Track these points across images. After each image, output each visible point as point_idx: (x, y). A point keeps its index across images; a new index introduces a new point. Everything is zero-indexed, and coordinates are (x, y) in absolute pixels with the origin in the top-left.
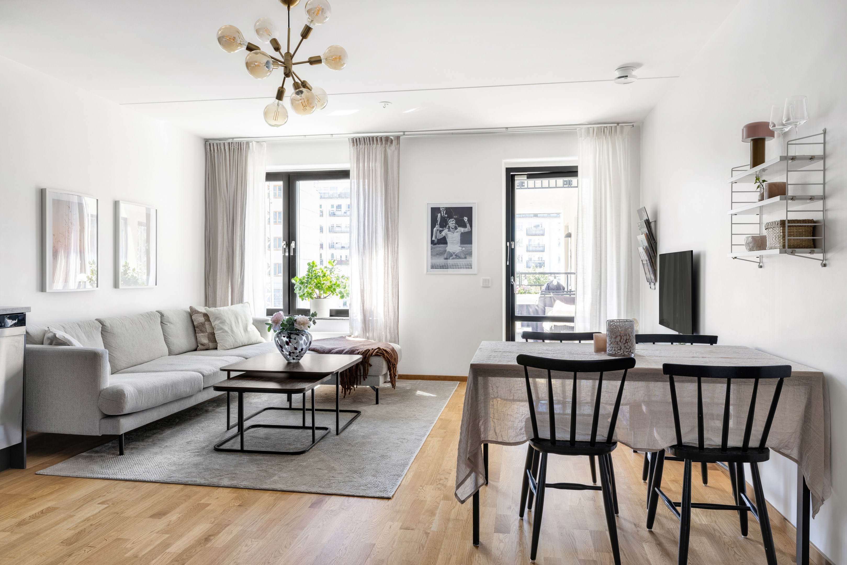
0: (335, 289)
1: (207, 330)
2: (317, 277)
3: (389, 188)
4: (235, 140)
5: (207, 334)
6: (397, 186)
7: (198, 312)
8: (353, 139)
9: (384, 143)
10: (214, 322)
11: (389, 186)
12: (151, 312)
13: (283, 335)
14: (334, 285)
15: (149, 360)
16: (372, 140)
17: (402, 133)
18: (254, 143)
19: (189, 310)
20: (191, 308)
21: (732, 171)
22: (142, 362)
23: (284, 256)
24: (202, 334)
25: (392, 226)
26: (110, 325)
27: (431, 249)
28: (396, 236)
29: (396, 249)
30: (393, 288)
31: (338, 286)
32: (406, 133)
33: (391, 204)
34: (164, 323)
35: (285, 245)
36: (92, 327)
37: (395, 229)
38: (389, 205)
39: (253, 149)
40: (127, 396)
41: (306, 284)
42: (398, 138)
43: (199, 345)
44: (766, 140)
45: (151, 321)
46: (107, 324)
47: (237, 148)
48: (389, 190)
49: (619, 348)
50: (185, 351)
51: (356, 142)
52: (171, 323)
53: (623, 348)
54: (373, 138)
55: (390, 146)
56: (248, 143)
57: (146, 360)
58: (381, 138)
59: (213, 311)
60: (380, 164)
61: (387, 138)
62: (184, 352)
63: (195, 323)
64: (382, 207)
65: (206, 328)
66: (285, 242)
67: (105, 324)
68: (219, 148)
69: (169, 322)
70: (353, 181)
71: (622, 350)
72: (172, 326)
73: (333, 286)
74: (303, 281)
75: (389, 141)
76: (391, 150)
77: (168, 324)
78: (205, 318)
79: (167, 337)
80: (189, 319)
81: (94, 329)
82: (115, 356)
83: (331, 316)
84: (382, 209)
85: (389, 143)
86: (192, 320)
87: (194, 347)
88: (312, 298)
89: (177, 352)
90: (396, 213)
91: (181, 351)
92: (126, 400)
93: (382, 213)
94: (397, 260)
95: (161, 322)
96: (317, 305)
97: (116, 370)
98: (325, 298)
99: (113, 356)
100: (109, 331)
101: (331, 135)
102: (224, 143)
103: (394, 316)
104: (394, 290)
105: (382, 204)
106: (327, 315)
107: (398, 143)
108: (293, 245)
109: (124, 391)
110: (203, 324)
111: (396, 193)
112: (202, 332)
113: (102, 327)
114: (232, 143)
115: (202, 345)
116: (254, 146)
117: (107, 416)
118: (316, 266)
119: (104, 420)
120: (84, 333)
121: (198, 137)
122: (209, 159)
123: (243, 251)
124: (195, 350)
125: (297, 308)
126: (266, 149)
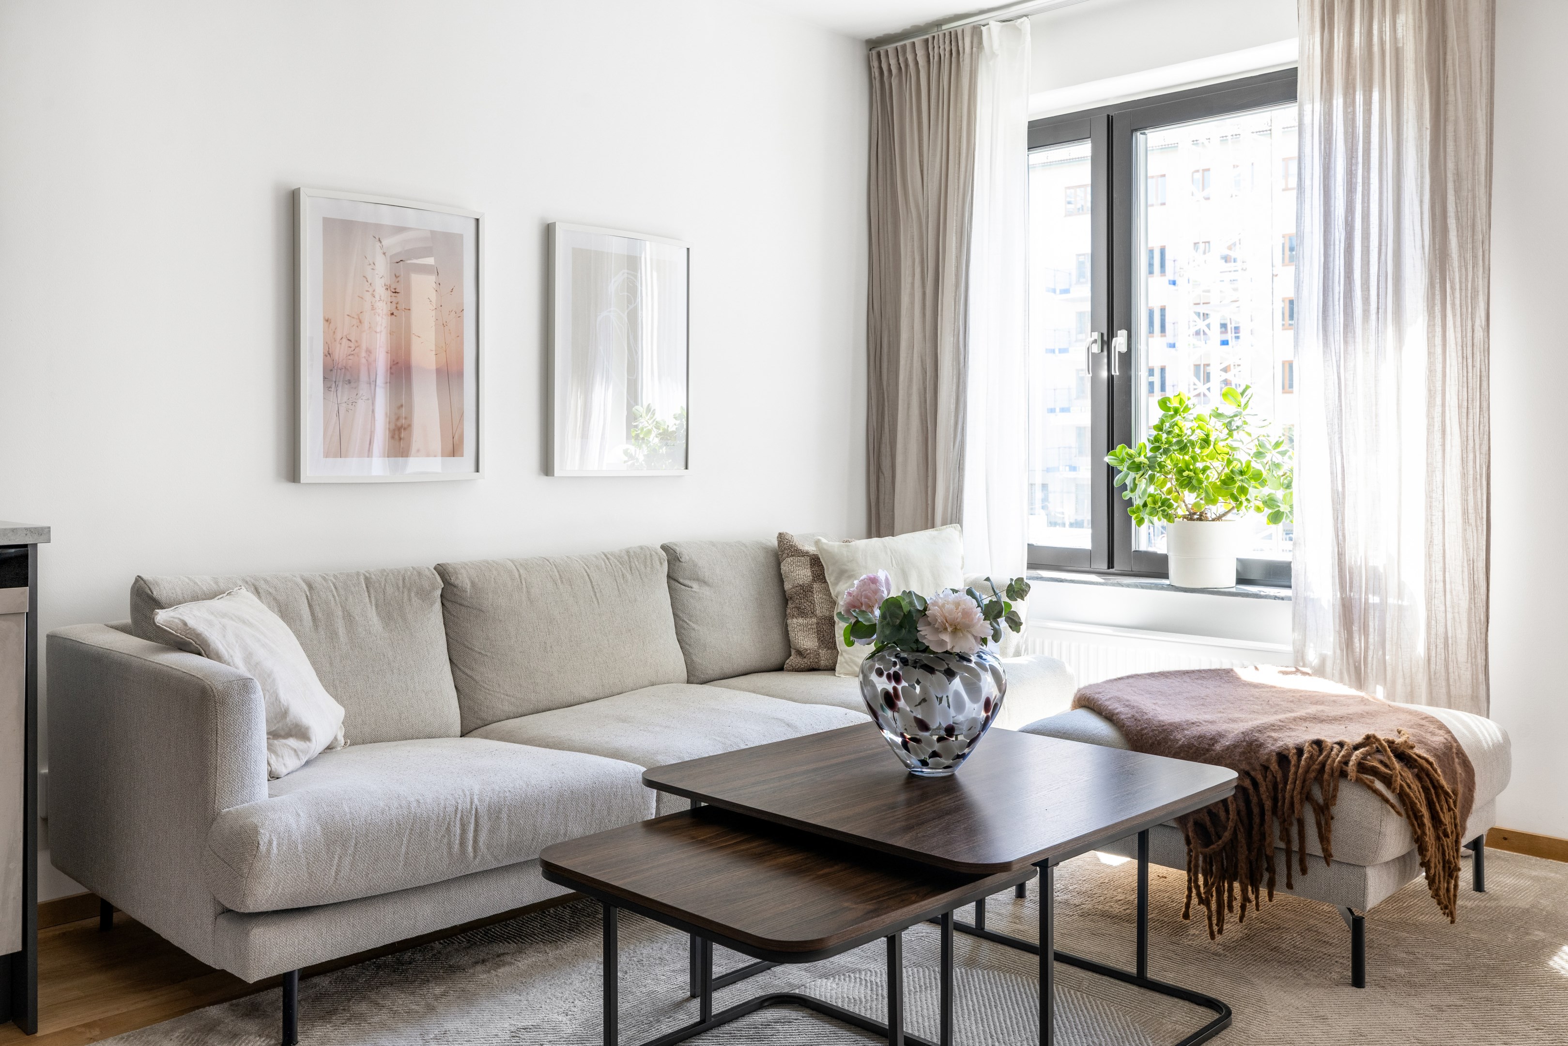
0: (1243, 490)
1: (817, 607)
2: (1186, 446)
3: (1451, 98)
4: (944, 27)
5: (814, 620)
6: (1485, 88)
7: (797, 552)
10: (836, 584)
11: (1451, 92)
12: (641, 548)
14: (1242, 473)
15: (601, 695)
18: (992, 23)
19: (775, 543)
20: (781, 537)
22: (570, 699)
23: (1094, 380)
24: (801, 620)
25: (1461, 246)
26: (473, 584)
28: (1481, 284)
29: (1479, 334)
30: (1465, 488)
31: (1258, 477)
33: (1457, 164)
34: (681, 580)
35: (1095, 341)
36: (409, 590)
37: (1475, 257)
38: (1451, 165)
39: (991, 47)
41: (1150, 472)
43: (793, 652)
45: (629, 576)
46: (464, 580)
47: (948, 49)
48: (1451, 107)
50: (741, 669)
52: (705, 583)
56: (977, 31)
57: (588, 695)
59: (837, 550)
60: (1414, 13)
62: (742, 672)
63: (787, 586)
64: (1422, 177)
65: (812, 603)
66: (1096, 335)
67: (453, 580)
68: (901, 60)
69: (698, 579)
72: (706, 591)
73: (1238, 478)
74: (1137, 460)
77: (695, 586)
78: (813, 572)
79: (685, 625)
80: (771, 572)
81: (413, 594)
82: (477, 678)
83: (1241, 580)
84: (1422, 183)
86: (780, 575)
87: (775, 658)
88: (1168, 517)
89: (713, 670)
90: (1481, 192)
91: (730, 671)
93: (1421, 202)
94: (1484, 378)
95: (669, 577)
96: (1186, 544)
97: (479, 722)
98: (1219, 518)
99: (471, 677)
100: (466, 603)
102: (914, 43)
103: (1472, 599)
104: (1471, 497)
105: (1422, 166)
106: (1228, 580)
108: (1120, 342)
109: (263, 833)
110: (805, 591)
111: (1481, 116)
112: (802, 613)
113: (443, 589)
114: (934, 37)
115: (800, 653)
116: (994, 33)
117: (226, 912)
118: (1187, 408)
119: (222, 922)
120: (377, 607)
121: (853, 39)
122: (879, 98)
123: (962, 365)
124: (780, 668)
125: (1133, 549)
126: (1028, 38)
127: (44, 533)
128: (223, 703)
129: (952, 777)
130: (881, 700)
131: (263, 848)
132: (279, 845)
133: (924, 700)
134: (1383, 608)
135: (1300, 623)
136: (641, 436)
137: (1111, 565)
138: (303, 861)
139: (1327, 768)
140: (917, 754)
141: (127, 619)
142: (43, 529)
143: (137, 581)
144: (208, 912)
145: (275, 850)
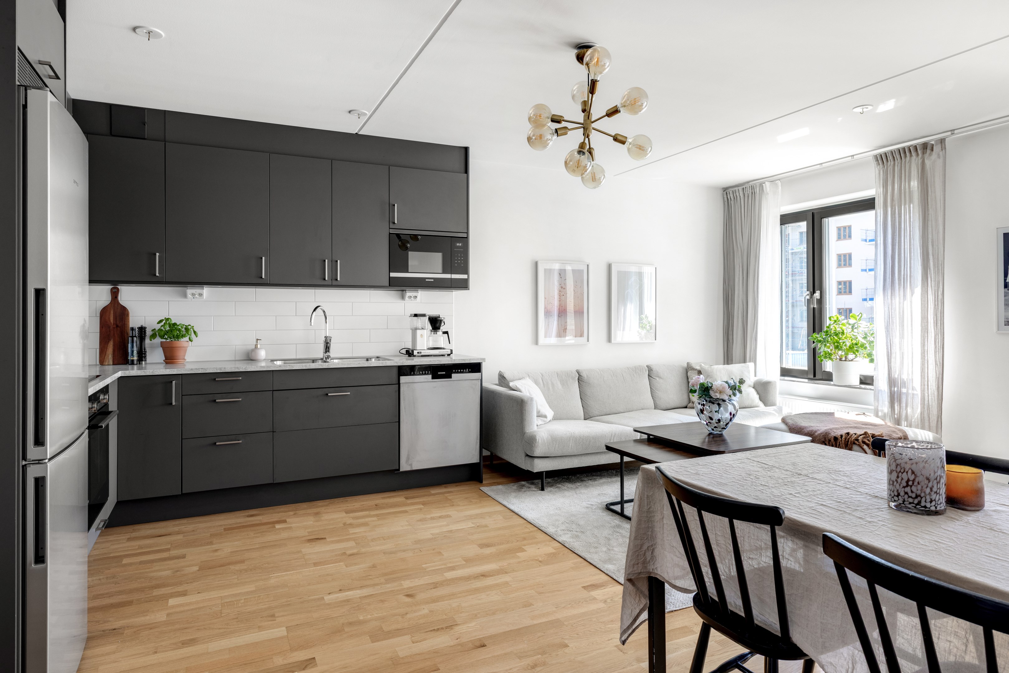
0: (858, 350)
2: (837, 334)
3: (929, 212)
4: (750, 183)
6: (942, 209)
7: (693, 369)
8: (876, 157)
9: (919, 152)
11: (929, 210)
12: (639, 366)
14: (856, 344)
15: (625, 412)
16: (903, 153)
17: (949, 133)
18: (766, 183)
19: (686, 365)
20: (688, 363)
23: (808, 309)
25: (934, 266)
26: (587, 376)
27: (1005, 296)
30: (935, 352)
31: (863, 346)
32: (956, 132)
33: (932, 235)
34: (653, 377)
35: (808, 295)
38: (930, 236)
39: (767, 191)
42: (942, 141)
43: (691, 402)
45: (635, 375)
46: (584, 374)
47: (751, 192)
48: (930, 216)
50: (673, 407)
51: (882, 159)
52: (661, 378)
54: (904, 149)
55: (930, 155)
56: (761, 185)
57: (622, 411)
58: (916, 148)
59: (707, 368)
60: (916, 183)
61: (925, 146)
63: (690, 380)
64: (920, 241)
66: (808, 292)
67: (582, 375)
68: (735, 195)
69: (659, 377)
70: (878, 211)
72: (661, 381)
73: (855, 346)
74: (819, 339)
75: (929, 147)
76: (932, 160)
77: (658, 379)
79: (654, 391)
80: (685, 375)
81: (570, 378)
82: (588, 402)
83: (862, 382)
85: (928, 151)
86: (687, 376)
87: (684, 405)
88: (833, 359)
89: (664, 406)
90: (941, 245)
91: (669, 407)
92: (536, 444)
93: (920, 249)
94: (942, 313)
95: (649, 375)
96: (839, 369)
97: (589, 417)
98: (852, 360)
99: (586, 402)
100: (585, 381)
101: (852, 156)
103: (938, 392)
104: (937, 355)
105: (920, 236)
106: (857, 382)
107: (943, 148)
108: (817, 295)
109: (535, 436)
111: (940, 219)
113: (579, 378)
114: (746, 187)
116: (767, 186)
117: (527, 455)
118: (839, 321)
119: (527, 458)
120: (560, 381)
122: (727, 209)
123: (756, 303)
124: (686, 407)
125: (823, 370)
126: (780, 187)
127: (484, 360)
128: (527, 403)
129: (722, 434)
131: (537, 440)
132: (541, 440)
133: (711, 411)
134: (907, 394)
135: (876, 398)
136: (644, 326)
137: (815, 376)
138: (547, 444)
139: (850, 441)
140: (711, 427)
141: (497, 382)
142: (484, 359)
143: (499, 372)
144: (523, 455)
145: (540, 441)
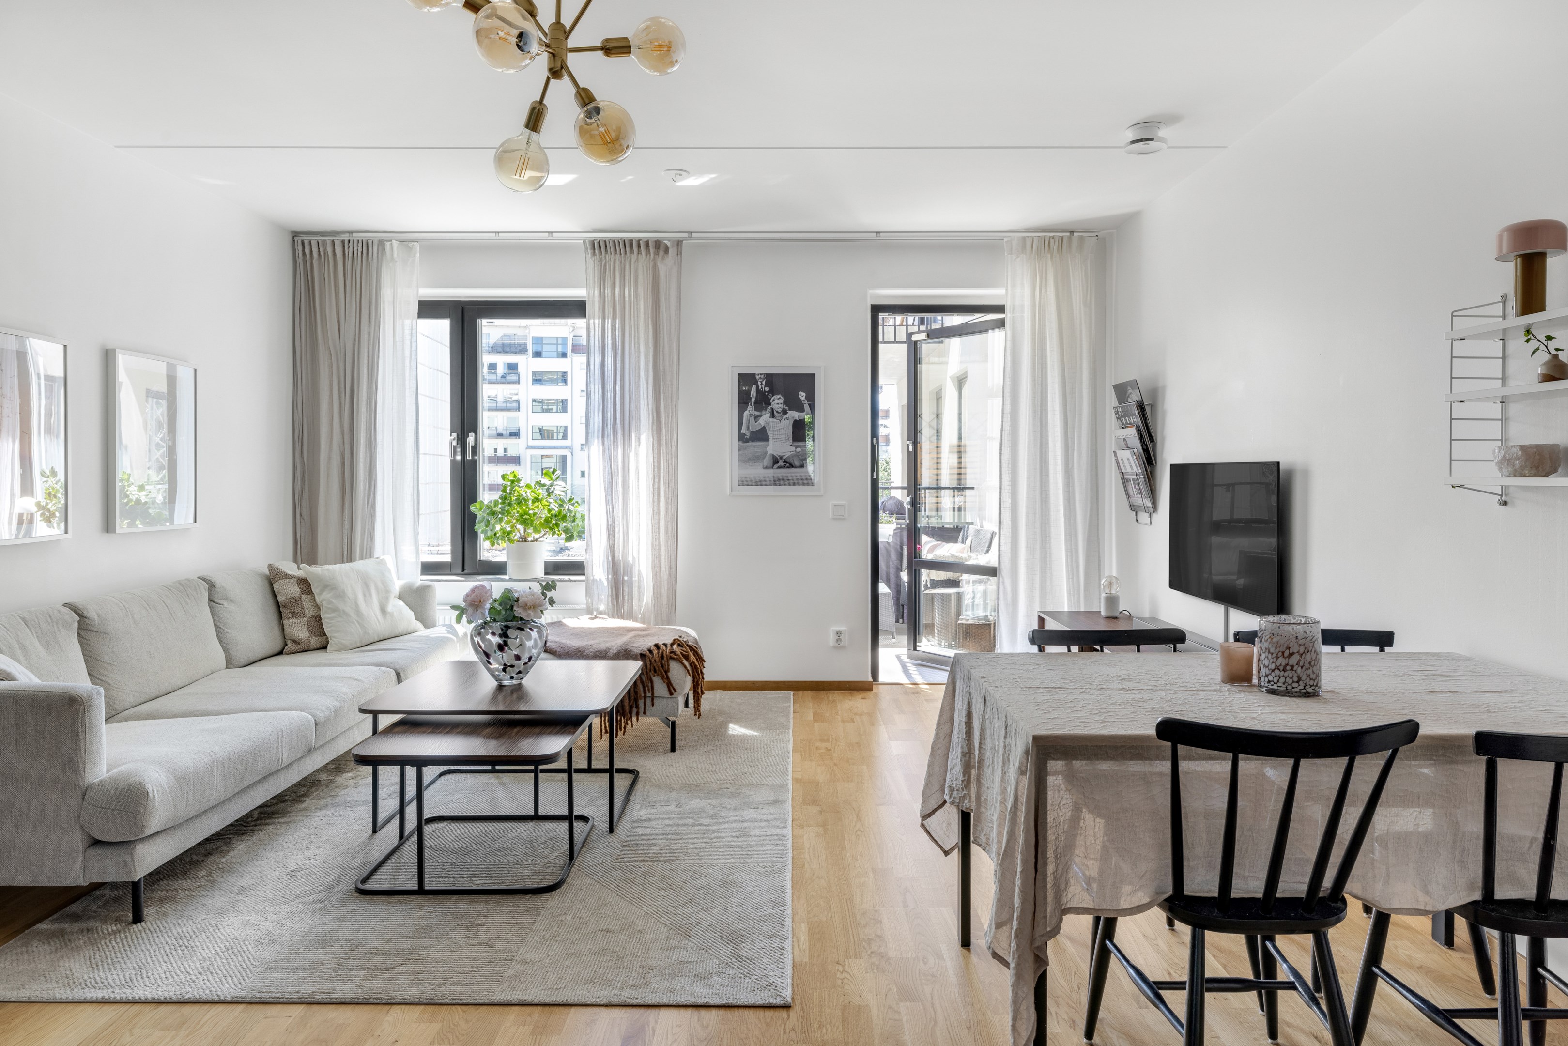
0: (557, 525)
1: (307, 611)
2: (521, 502)
3: (661, 335)
4: (354, 235)
5: (305, 619)
6: (676, 333)
7: (286, 576)
8: (593, 243)
9: (652, 251)
10: (320, 594)
11: (662, 332)
12: (188, 580)
13: (490, 631)
14: (555, 516)
15: (187, 684)
16: (629, 245)
17: (686, 235)
18: (395, 243)
19: (267, 572)
20: (271, 567)
21: (1452, 316)
22: (170, 689)
23: (453, 462)
24: (295, 620)
25: (665, 407)
26: (98, 614)
27: (739, 450)
28: (674, 425)
29: (674, 449)
30: (668, 522)
31: (564, 518)
32: (693, 235)
33: (664, 367)
34: (216, 601)
35: (454, 439)
36: (57, 624)
37: (672, 412)
38: (661, 367)
39: (392, 255)
40: (154, 796)
41: (500, 516)
42: (679, 243)
43: (289, 642)
44: (1548, 256)
45: (188, 601)
46: (92, 613)
47: (360, 250)
48: (661, 340)
49: (1296, 679)
50: (260, 657)
51: (598, 247)
52: (231, 601)
53: (1304, 678)
54: (631, 241)
55: (663, 258)
56: (382, 243)
58: (647, 243)
59: (320, 572)
60: (644, 290)
61: (658, 244)
62: (259, 659)
63: (280, 599)
64: (648, 371)
65: (302, 608)
66: (454, 435)
67: (85, 614)
68: (321, 249)
69: (227, 599)
70: (592, 321)
71: (1301, 683)
72: (231, 607)
73: (554, 518)
74: (494, 509)
75: (662, 248)
76: (666, 265)
77: (225, 603)
78: (300, 588)
79: (222, 631)
80: (268, 590)
81: (60, 627)
82: (110, 681)
83: (549, 572)
84: (648, 374)
85: (661, 253)
86: (274, 592)
87: (278, 648)
88: (509, 540)
89: (243, 660)
90: (675, 381)
91: (253, 659)
92: (150, 805)
93: (647, 383)
94: (676, 470)
95: (210, 600)
96: (518, 555)
98: (536, 540)
99: (104, 681)
100: (95, 629)
101: (549, 232)
102: (333, 241)
103: (670, 575)
104: (670, 526)
105: (648, 366)
106: (540, 573)
107: (679, 253)
108: (471, 439)
109: (144, 786)
110: (297, 601)
111: (675, 346)
112: (296, 615)
113: (79, 622)
114: (349, 241)
115: (295, 641)
116: (394, 248)
117: (97, 843)
118: (519, 480)
121: (278, 227)
122: (302, 271)
124: (280, 653)
125: (478, 559)
126: (418, 255)
130: (496, 648)
131: (151, 794)
132: (158, 791)
134: (631, 582)
137: (463, 570)
145: (156, 795)
